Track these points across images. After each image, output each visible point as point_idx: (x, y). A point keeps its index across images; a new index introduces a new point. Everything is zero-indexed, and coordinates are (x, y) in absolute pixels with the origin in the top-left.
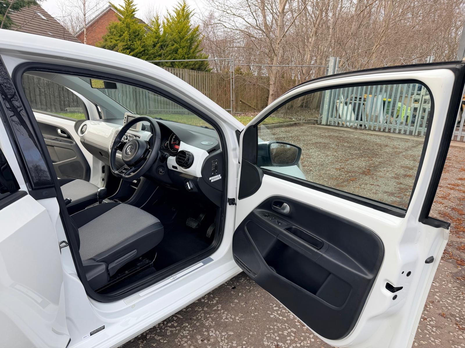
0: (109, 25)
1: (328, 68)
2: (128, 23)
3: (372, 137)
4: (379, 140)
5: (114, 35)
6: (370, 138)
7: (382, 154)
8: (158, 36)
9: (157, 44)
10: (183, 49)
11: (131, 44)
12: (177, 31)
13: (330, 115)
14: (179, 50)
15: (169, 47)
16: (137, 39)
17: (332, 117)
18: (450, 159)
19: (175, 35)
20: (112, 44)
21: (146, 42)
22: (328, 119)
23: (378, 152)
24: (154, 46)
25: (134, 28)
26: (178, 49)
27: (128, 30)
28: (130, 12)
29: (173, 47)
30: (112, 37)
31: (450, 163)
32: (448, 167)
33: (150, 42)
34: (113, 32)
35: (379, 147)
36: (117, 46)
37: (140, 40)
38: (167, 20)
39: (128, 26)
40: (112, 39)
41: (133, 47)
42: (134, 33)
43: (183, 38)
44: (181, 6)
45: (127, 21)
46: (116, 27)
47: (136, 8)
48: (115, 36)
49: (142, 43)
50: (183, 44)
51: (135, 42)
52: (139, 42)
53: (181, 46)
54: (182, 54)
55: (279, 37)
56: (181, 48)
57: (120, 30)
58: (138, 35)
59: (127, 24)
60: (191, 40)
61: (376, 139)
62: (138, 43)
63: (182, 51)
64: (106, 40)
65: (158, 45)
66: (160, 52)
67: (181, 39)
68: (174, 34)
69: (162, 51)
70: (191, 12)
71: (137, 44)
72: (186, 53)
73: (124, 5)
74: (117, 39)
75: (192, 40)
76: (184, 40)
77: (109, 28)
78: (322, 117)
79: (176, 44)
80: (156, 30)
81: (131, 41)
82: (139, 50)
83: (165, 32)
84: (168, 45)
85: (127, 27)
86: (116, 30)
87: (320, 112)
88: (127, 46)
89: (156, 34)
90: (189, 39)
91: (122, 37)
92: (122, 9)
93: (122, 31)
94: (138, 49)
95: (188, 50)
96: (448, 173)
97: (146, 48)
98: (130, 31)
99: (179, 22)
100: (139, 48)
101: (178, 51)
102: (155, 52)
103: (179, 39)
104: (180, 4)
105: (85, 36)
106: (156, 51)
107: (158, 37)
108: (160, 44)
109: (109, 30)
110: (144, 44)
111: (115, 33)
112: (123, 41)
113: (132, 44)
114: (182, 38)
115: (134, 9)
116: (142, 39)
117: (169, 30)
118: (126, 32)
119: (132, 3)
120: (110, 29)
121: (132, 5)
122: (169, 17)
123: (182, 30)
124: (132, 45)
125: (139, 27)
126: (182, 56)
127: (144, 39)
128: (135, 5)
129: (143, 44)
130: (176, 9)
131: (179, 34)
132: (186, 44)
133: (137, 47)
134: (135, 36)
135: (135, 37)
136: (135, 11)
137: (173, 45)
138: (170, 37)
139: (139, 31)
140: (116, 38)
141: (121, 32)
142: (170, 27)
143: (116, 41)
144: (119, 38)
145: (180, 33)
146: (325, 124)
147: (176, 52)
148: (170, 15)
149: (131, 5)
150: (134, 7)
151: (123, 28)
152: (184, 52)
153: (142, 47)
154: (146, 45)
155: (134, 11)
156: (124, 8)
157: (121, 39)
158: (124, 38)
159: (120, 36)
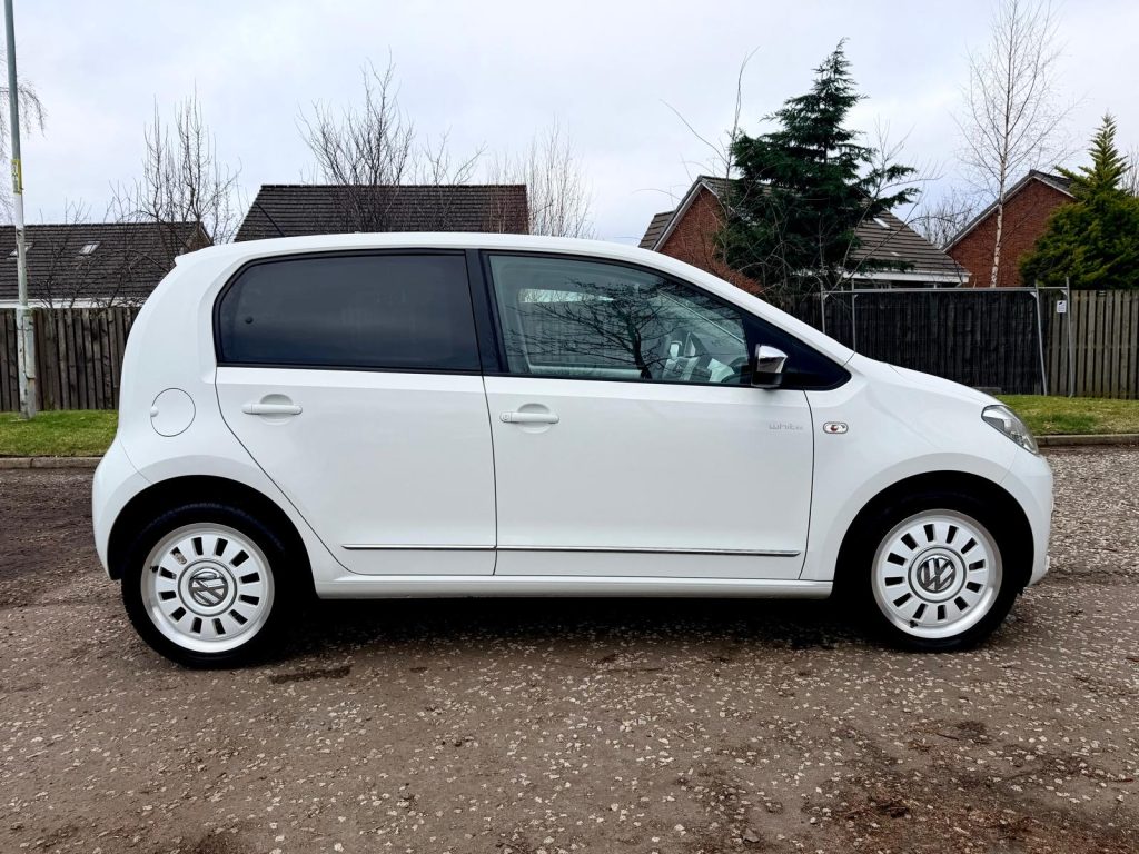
2: (1101, 202)
5: (1066, 232)
11: (1106, 246)
16: (1122, 233)
25: (1117, 209)
27: (1100, 216)
28: (1107, 176)
30: (1060, 237)
34: (1063, 227)
37: (1132, 233)
39: (1100, 208)
40: (1059, 241)
41: (1111, 251)
42: (1117, 219)
45: (1099, 198)
46: (1069, 216)
47: (1124, 165)
48: (1067, 235)
51: (1116, 240)
52: (1127, 240)
57: (1078, 219)
58: (1126, 223)
59: (1098, 204)
62: (1125, 242)
64: (1045, 246)
71: (1122, 244)
74: (1073, 239)
77: (1054, 219)
81: (1107, 240)
85: (1097, 210)
86: (1071, 220)
91: (1085, 234)
92: (1086, 175)
93: (1085, 222)
94: (1125, 254)
98: (1106, 218)
100: (1128, 252)
105: (997, 245)
109: (1054, 224)
111: (1066, 228)
112: (1087, 243)
113: (1110, 245)
115: (1119, 169)
118: (1095, 222)
119: (1112, 157)
120: (1056, 222)
121: (1114, 161)
128: (1122, 158)
133: (1123, 249)
134: (1118, 227)
136: (1121, 173)
139: (1130, 214)
140: (1068, 238)
141: (1082, 222)
143: (1070, 243)
144: (1076, 237)
149: (1112, 160)
150: (1118, 165)
151: (1087, 214)
153: (1135, 249)
155: (1118, 173)
156: (1091, 172)
157: (1080, 239)
158: (1089, 234)
159: (1078, 234)
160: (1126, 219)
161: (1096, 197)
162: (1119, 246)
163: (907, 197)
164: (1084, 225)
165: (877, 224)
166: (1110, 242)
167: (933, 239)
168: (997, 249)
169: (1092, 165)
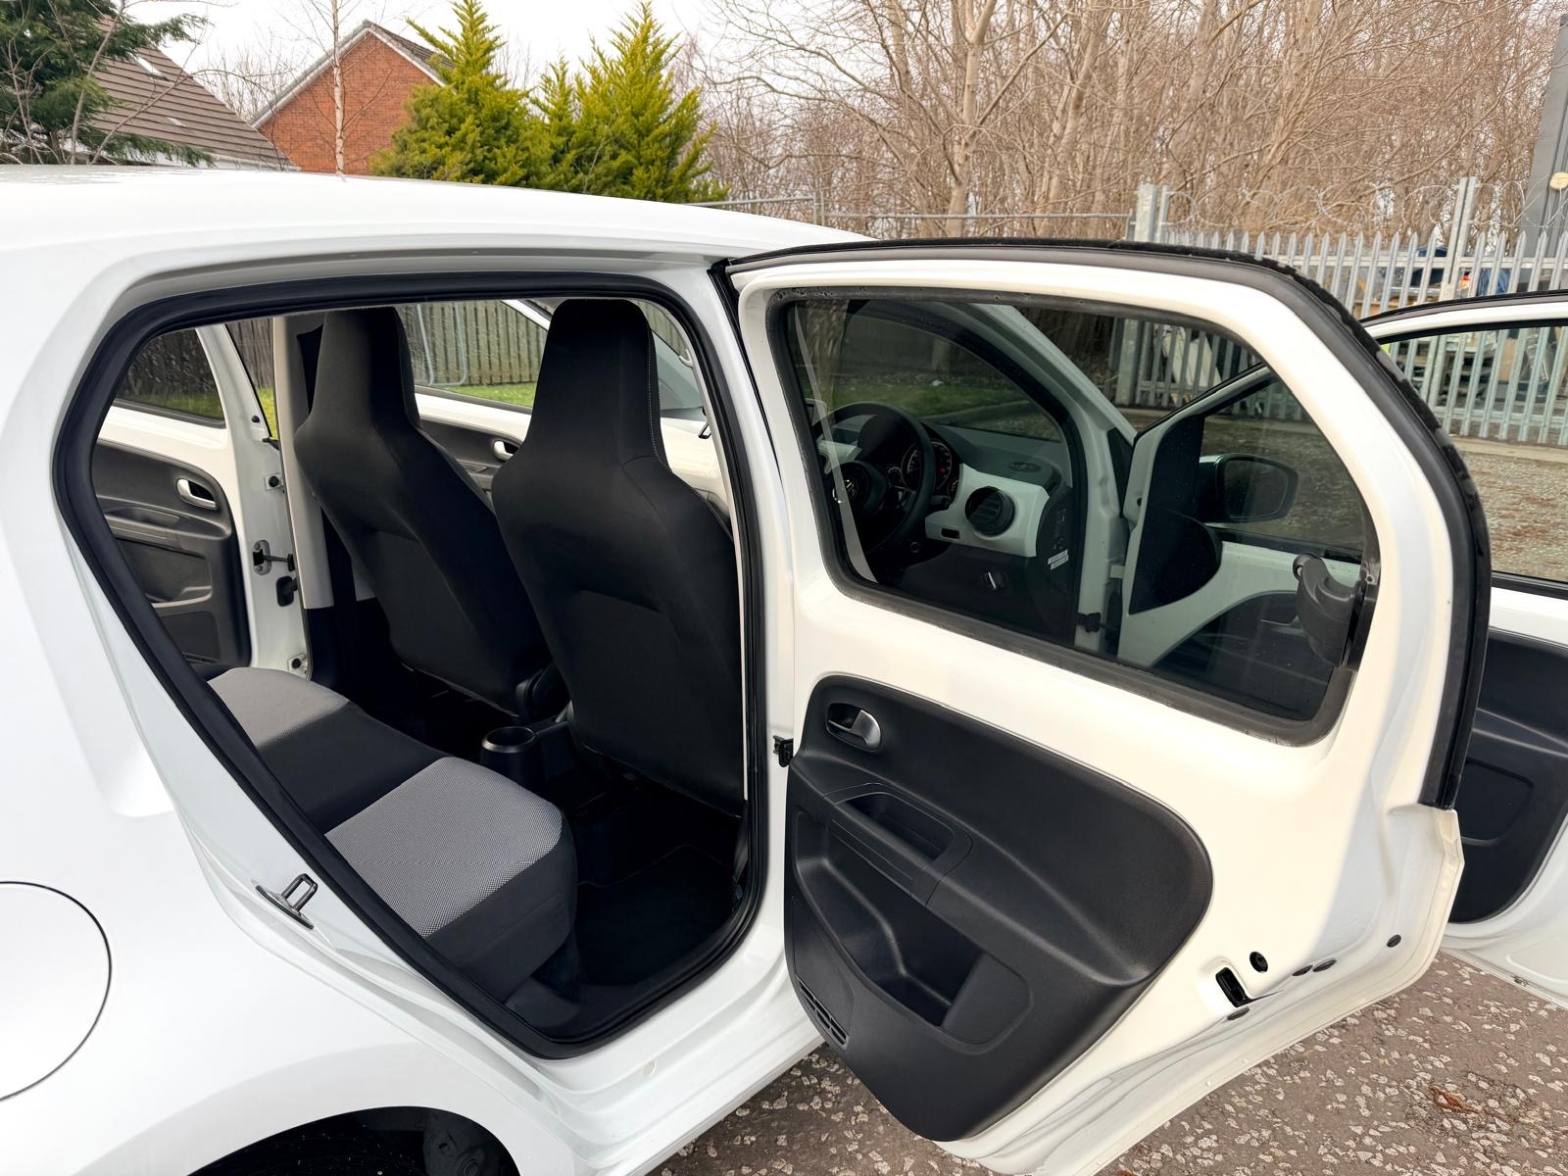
0: (415, 96)
1: (1135, 220)
2: (474, 89)
3: (1293, 441)
4: (1317, 451)
5: (432, 128)
6: (1286, 446)
7: (1342, 493)
8: (565, 129)
9: (563, 152)
10: (647, 167)
11: (485, 158)
12: (629, 109)
13: (1141, 372)
14: (635, 171)
15: (605, 162)
16: (503, 141)
17: (1150, 379)
18: (1551, 502)
19: (624, 123)
20: (427, 160)
21: (532, 150)
22: (1135, 384)
23: (1327, 488)
24: (556, 160)
25: (493, 103)
26: (632, 169)
27: (474, 111)
28: (478, 50)
29: (616, 164)
30: (426, 135)
31: (1555, 515)
32: (1554, 526)
33: (543, 150)
34: (428, 119)
35: (1324, 473)
36: (444, 164)
37: (514, 142)
38: (593, 72)
39: (473, 98)
40: (424, 141)
41: (492, 165)
42: (495, 119)
43: (649, 131)
44: (636, 24)
45: (471, 82)
46: (435, 100)
47: (497, 39)
48: (434, 132)
49: (520, 153)
50: (647, 153)
51: (496, 150)
52: (510, 151)
53: (642, 160)
54: (646, 184)
55: (968, 122)
56: (641, 164)
57: (447, 111)
58: (506, 128)
59: (469, 91)
60: (674, 137)
61: (1306, 448)
62: (507, 154)
63: (647, 175)
64: (405, 147)
65: (570, 156)
66: (573, 181)
67: (642, 134)
68: (621, 120)
69: (581, 175)
70: (668, 45)
71: (505, 157)
72: (658, 182)
73: (458, 31)
74: (443, 140)
75: (678, 137)
76: (649, 138)
77: (414, 106)
78: (1117, 379)
79: (623, 153)
80: (560, 109)
81: (486, 148)
82: (514, 174)
83: (588, 114)
84: (599, 158)
85: (469, 101)
86: (437, 111)
87: (1110, 364)
88: (472, 165)
89: (560, 120)
90: (670, 135)
91: (458, 134)
92: (451, 43)
93: (456, 116)
94: (509, 173)
95: (664, 171)
96: (1559, 545)
97: (532, 168)
98: (482, 115)
99: (633, 81)
100: (511, 169)
101: (631, 174)
102: (560, 181)
103: (635, 136)
104: (633, 20)
105: (338, 134)
106: (562, 176)
107: (565, 131)
108: (573, 152)
109: (415, 113)
110: (526, 155)
111: (433, 121)
112: (462, 149)
113: (489, 155)
114: (644, 132)
115: (492, 43)
116: (521, 138)
117: (599, 108)
118: (470, 119)
119: (481, 22)
120: (418, 111)
121: (483, 29)
122: (598, 63)
123: (645, 106)
124: (487, 161)
125: (508, 101)
126: (645, 190)
127: (526, 139)
128: (494, 28)
129: (524, 157)
130: (622, 37)
131: (636, 121)
132: (659, 153)
133: (506, 164)
134: (498, 131)
135: (496, 132)
136: (494, 49)
137: (614, 157)
138: (605, 129)
139: (509, 113)
140: (437, 138)
141: (452, 117)
142: (603, 96)
143: (440, 147)
144: (447, 138)
145: (637, 117)
146: (1127, 403)
147: (625, 178)
148: (601, 55)
149: (481, 27)
150: (490, 36)
151: (457, 104)
152: (652, 178)
153: (522, 166)
154: (533, 157)
155: (490, 49)
156: (456, 39)
157: (452, 141)
158: (465, 135)
159: (449, 133)
160: (504, 122)
161: (468, 80)
162: (500, 160)
163: (186, 29)
164: (455, 121)
165: (137, 65)
166: (489, 151)
167: (236, 104)
168: (339, 142)
169: (458, 30)
